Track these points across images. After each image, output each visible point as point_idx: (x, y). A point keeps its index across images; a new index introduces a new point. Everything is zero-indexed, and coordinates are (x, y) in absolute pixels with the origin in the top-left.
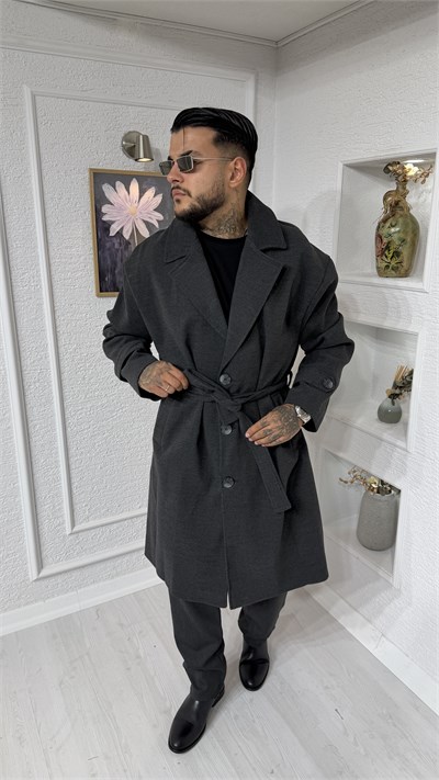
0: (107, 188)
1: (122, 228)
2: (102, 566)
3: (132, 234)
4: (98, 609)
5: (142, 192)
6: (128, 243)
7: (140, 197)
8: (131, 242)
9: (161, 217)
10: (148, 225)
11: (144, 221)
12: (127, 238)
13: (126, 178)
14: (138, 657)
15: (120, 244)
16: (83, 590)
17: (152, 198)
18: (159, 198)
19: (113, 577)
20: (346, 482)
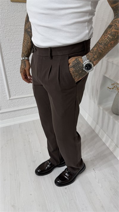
16: (15, 118)
19: (26, 115)
20: (110, 89)
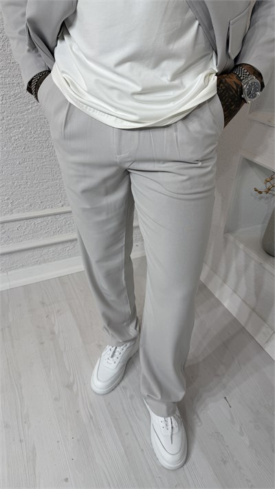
2: (30, 253)
4: (27, 288)
14: (53, 333)
16: (13, 272)
19: (40, 263)
20: (260, 192)
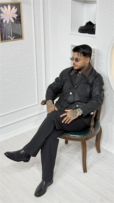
0: (2, 8)
1: (6, 20)
3: (9, 22)
5: (11, 8)
6: (8, 24)
7: (11, 10)
8: (9, 24)
9: (17, 16)
10: (14, 18)
11: (12, 17)
12: (8, 23)
13: (7, 5)
15: (6, 25)
17: (14, 10)
18: (16, 10)
